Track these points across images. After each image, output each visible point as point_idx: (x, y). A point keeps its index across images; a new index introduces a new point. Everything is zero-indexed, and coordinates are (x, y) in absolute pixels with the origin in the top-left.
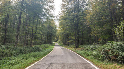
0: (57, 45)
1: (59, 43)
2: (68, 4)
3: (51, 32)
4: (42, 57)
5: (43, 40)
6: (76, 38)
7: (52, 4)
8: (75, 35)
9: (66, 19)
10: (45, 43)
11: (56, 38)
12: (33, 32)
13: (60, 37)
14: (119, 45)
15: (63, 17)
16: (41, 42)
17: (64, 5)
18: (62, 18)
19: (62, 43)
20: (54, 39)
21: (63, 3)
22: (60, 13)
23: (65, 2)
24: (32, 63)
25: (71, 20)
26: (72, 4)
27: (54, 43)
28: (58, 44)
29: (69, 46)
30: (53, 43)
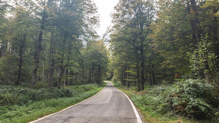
0: (110, 85)
1: (115, 81)
2: (124, 13)
3: (99, 62)
4: (68, 106)
5: (86, 78)
6: (138, 72)
7: (95, 15)
8: (137, 67)
9: (119, 39)
10: (90, 82)
11: (109, 74)
12: (64, 64)
13: (115, 71)
14: (193, 85)
15: (115, 35)
16: (82, 81)
17: (117, 15)
18: (114, 38)
19: (119, 82)
20: (105, 75)
21: (116, 12)
22: (109, 30)
23: (118, 10)
24: (42, 116)
25: (128, 41)
26: (130, 13)
27: (105, 81)
28: (112, 84)
29: (129, 87)
30: (104, 83)
